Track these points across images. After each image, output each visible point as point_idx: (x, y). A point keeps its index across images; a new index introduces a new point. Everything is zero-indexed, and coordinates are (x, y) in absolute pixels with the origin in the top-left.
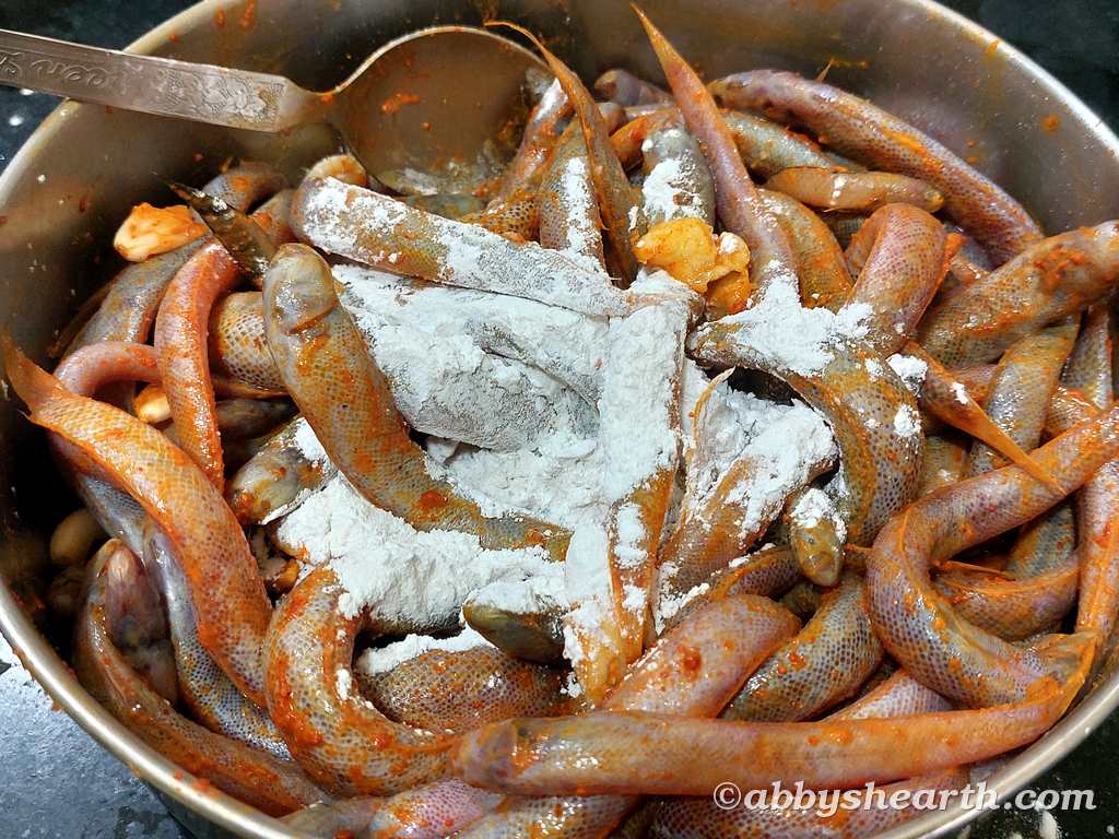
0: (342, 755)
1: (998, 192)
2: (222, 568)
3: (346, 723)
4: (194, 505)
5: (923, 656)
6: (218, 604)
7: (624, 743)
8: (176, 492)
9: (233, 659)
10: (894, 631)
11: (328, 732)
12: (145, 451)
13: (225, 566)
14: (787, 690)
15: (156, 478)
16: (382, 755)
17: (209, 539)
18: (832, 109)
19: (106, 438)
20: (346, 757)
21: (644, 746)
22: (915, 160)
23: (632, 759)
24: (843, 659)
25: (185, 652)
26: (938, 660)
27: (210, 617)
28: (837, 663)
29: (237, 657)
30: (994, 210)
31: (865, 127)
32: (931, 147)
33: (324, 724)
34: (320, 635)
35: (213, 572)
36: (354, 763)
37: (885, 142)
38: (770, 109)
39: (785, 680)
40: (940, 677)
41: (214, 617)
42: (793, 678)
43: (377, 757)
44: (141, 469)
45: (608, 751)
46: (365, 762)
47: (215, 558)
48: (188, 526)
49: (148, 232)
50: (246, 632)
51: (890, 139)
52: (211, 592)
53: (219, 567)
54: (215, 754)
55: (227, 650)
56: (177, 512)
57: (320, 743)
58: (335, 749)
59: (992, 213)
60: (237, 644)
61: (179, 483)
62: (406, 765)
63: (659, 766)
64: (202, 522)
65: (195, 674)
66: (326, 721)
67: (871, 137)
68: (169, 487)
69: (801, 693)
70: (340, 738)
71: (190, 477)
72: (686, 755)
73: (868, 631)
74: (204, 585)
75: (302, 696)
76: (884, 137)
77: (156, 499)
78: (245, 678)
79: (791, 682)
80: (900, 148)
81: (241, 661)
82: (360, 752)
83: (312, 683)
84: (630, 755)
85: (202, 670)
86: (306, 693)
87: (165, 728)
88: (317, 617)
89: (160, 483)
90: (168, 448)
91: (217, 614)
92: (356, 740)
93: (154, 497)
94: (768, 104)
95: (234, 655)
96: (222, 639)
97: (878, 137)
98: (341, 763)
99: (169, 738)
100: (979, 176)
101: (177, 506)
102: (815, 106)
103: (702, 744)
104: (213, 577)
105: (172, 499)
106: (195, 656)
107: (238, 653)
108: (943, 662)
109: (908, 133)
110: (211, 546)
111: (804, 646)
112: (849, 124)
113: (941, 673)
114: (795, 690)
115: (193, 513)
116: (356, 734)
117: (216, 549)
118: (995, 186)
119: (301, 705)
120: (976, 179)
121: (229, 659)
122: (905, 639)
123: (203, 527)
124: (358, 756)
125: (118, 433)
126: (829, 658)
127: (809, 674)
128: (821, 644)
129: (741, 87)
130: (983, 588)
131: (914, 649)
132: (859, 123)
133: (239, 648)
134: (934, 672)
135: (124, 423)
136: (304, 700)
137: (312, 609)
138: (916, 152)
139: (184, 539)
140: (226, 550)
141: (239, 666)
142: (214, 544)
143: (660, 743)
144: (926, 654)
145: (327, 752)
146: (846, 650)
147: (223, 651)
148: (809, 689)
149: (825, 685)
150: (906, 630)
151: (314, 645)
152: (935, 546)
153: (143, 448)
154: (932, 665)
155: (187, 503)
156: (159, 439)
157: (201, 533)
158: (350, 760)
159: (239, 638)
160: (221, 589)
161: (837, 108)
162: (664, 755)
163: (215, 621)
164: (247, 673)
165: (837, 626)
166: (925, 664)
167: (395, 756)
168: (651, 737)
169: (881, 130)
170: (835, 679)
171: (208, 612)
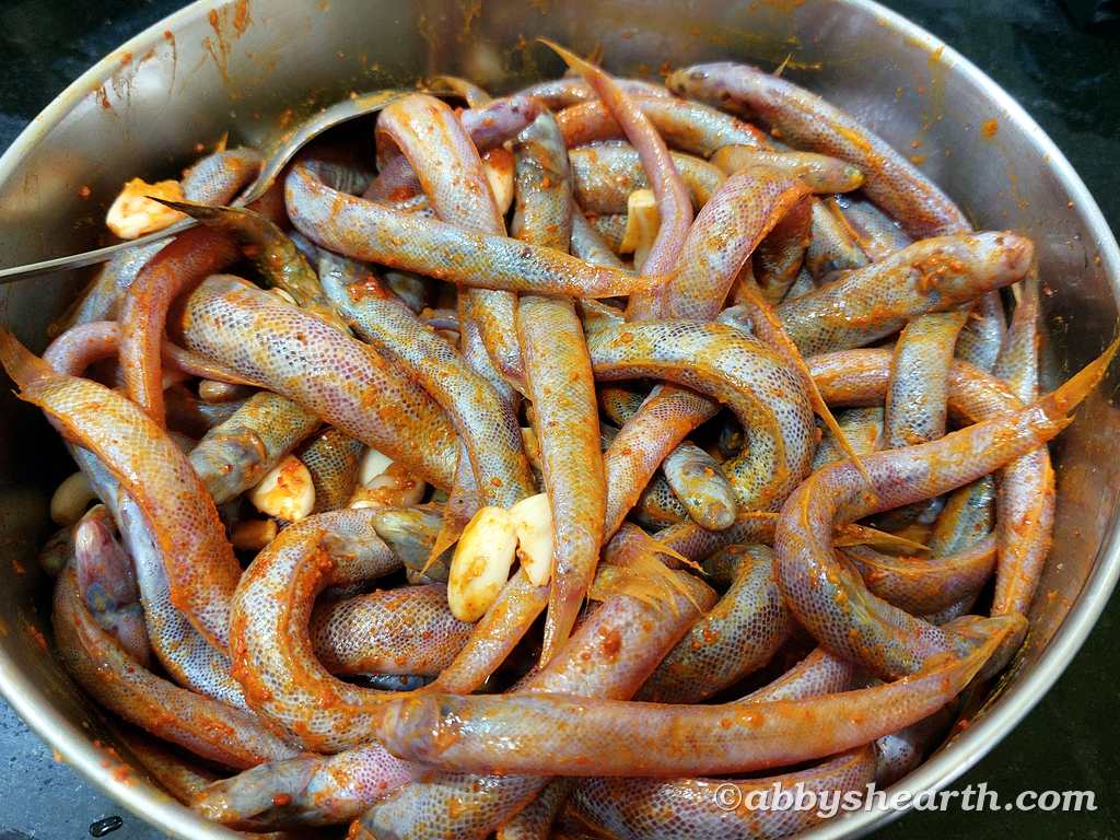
0: (289, 710)
1: (936, 191)
2: (192, 536)
3: (294, 683)
4: (166, 477)
5: (826, 627)
6: (188, 569)
7: (541, 728)
8: (148, 464)
9: (204, 618)
10: (800, 603)
11: (277, 689)
12: (121, 424)
13: (194, 534)
14: (701, 665)
15: (130, 451)
16: (327, 713)
17: (180, 509)
18: (785, 103)
19: (83, 411)
20: (292, 713)
21: (560, 732)
22: (860, 155)
23: (548, 744)
24: (754, 633)
25: (155, 612)
26: (839, 631)
27: (181, 581)
28: (748, 638)
29: (207, 616)
30: (930, 207)
31: (814, 122)
32: (875, 143)
33: (274, 682)
34: (278, 598)
35: (183, 539)
36: (299, 719)
37: (833, 136)
38: (729, 100)
39: (699, 654)
40: (842, 646)
41: (184, 581)
42: (707, 653)
43: (321, 715)
44: (116, 442)
45: (526, 736)
46: (310, 718)
47: (185, 527)
48: (160, 497)
49: (140, 211)
50: (214, 593)
51: (838, 134)
52: (181, 558)
53: (188, 535)
54: (176, 709)
55: (198, 609)
56: (149, 484)
57: (270, 699)
58: (283, 706)
59: (928, 210)
60: (207, 604)
61: (152, 456)
62: (350, 724)
63: (573, 751)
64: (173, 493)
65: (164, 632)
66: (275, 679)
67: (820, 130)
68: (142, 459)
69: (714, 667)
70: (288, 696)
71: (164, 450)
72: (601, 739)
73: (779, 605)
74: (174, 551)
75: (257, 653)
76: (832, 132)
77: (129, 471)
78: (216, 635)
79: (705, 656)
80: (846, 143)
81: (212, 619)
82: (304, 710)
83: (266, 642)
84: (547, 740)
85: (171, 629)
86: (260, 652)
87: (130, 685)
88: (278, 579)
89: (134, 455)
90: (143, 421)
91: (188, 578)
92: (302, 698)
93: (127, 468)
94: (727, 96)
95: (204, 615)
96: (193, 600)
97: (827, 132)
98: (287, 718)
99: (133, 695)
100: (919, 174)
101: (149, 477)
102: (770, 100)
103: (617, 729)
104: (184, 545)
105: (145, 471)
106: (164, 616)
107: (208, 613)
108: (844, 633)
109: (855, 129)
110: (181, 516)
111: (717, 621)
112: (800, 118)
113: (843, 643)
114: (709, 664)
115: (165, 485)
116: (304, 693)
117: (186, 518)
118: (933, 186)
119: (255, 661)
120: (915, 177)
121: (199, 618)
122: (809, 611)
123: (174, 498)
124: (303, 714)
125: (95, 407)
126: (741, 632)
127: (721, 649)
128: (733, 619)
129: (702, 78)
130: (898, 566)
131: (818, 620)
132: (810, 117)
133: (209, 608)
134: (836, 642)
135: (101, 397)
136: (258, 658)
137: (274, 572)
138: (862, 147)
139: (155, 509)
140: (195, 519)
141: (209, 624)
142: (184, 514)
143: (576, 728)
144: (829, 625)
145: (276, 707)
146: (757, 624)
147: (194, 611)
148: (723, 662)
149: (738, 658)
150: (811, 602)
151: (273, 607)
152: (837, 514)
153: (118, 421)
154: (834, 636)
155: (159, 476)
156: (135, 413)
157: (172, 503)
158: (296, 716)
159: (208, 599)
160: (190, 555)
161: (791, 102)
162: (580, 740)
163: (186, 584)
164: (217, 630)
165: (749, 601)
166: (828, 634)
167: (339, 715)
168: (568, 722)
169: (830, 125)
170: (747, 652)
171: (179, 576)
